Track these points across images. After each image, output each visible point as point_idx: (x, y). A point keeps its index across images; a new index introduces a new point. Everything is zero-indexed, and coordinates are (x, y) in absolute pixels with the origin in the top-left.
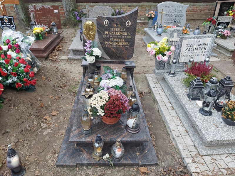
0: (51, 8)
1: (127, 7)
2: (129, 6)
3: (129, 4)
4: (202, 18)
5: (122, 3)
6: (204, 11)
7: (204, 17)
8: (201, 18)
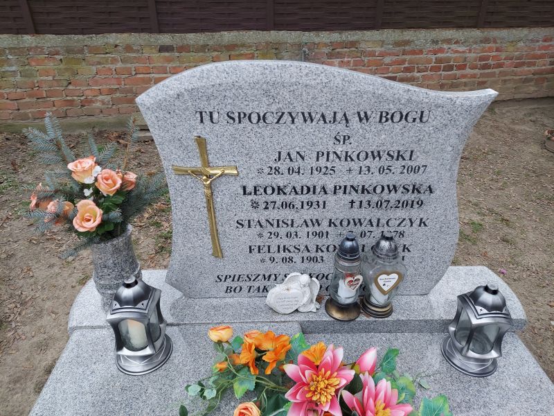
1: (155, 55)
2: (163, 49)
3: (166, 39)
4: (522, 96)
5: (125, 35)
6: (530, 64)
7: (532, 89)
8: (517, 96)
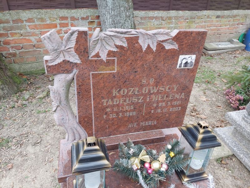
0: (168, 47)
